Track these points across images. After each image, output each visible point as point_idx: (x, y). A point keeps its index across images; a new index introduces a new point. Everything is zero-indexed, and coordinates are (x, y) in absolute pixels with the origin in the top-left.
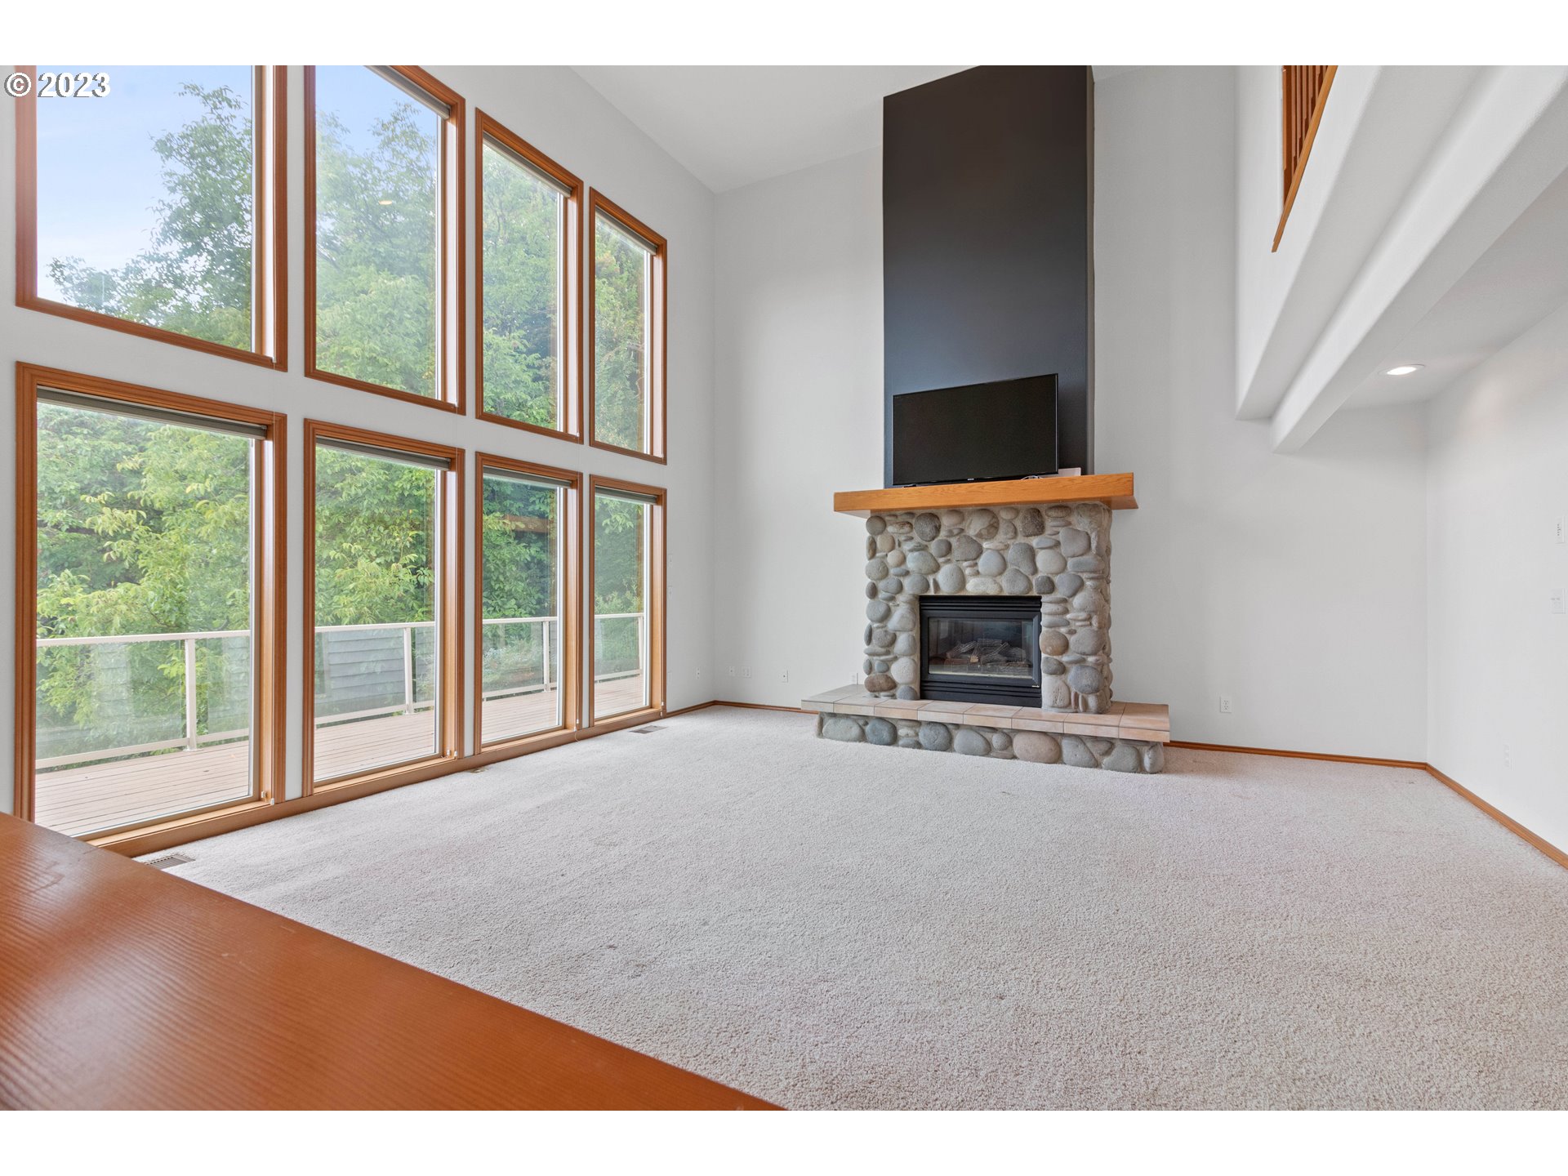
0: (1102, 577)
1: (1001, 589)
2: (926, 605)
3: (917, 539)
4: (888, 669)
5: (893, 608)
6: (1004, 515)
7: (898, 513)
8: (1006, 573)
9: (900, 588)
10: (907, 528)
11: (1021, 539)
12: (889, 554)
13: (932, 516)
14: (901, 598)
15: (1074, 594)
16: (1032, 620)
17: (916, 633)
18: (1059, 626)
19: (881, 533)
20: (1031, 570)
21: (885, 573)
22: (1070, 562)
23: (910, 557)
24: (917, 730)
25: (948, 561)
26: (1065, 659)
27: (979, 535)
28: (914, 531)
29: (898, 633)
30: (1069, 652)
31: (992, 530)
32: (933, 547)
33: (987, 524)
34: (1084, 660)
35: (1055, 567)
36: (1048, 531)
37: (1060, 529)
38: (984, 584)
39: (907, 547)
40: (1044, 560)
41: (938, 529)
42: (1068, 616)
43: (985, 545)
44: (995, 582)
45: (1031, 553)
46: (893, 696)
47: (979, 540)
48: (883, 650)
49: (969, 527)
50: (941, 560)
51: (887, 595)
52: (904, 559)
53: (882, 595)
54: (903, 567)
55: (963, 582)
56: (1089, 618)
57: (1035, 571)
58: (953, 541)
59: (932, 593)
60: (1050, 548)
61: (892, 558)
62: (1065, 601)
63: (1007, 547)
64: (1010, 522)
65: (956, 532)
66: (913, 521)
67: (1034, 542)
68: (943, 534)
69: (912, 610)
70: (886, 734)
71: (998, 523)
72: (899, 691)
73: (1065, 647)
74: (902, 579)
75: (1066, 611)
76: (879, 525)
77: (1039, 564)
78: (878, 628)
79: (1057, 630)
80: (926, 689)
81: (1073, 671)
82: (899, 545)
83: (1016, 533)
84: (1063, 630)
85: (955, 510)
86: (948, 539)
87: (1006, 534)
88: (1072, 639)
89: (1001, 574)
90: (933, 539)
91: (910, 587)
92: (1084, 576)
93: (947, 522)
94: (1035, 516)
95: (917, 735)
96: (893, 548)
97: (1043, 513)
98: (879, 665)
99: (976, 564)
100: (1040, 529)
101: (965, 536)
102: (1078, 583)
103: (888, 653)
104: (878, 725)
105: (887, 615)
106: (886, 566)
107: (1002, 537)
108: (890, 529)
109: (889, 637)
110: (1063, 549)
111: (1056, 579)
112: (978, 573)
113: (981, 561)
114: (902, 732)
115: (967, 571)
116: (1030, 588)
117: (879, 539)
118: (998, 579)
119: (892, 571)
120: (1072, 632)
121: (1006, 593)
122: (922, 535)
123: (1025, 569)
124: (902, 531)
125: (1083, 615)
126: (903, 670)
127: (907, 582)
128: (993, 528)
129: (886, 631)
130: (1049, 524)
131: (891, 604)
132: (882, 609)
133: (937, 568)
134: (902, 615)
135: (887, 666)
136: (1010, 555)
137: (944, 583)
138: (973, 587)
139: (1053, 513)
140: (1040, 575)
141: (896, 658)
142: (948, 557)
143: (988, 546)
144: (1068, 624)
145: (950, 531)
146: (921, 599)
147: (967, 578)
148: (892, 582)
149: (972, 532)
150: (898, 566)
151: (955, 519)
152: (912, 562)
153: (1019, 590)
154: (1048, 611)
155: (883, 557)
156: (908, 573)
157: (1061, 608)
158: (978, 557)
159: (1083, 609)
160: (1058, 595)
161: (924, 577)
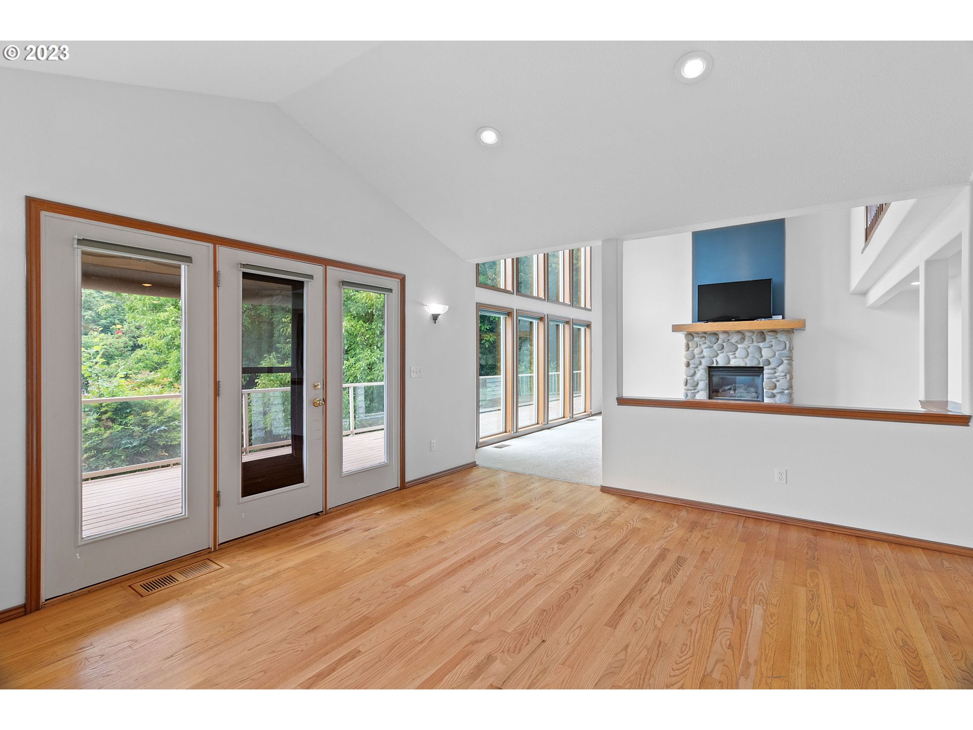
0: (790, 359)
1: (746, 364)
2: (711, 369)
3: (708, 343)
4: (695, 396)
6: (748, 334)
7: (699, 333)
8: (748, 357)
9: (701, 363)
10: (704, 339)
11: (755, 344)
12: (695, 349)
13: (715, 334)
14: (700, 367)
15: (779, 366)
16: (759, 376)
17: (707, 381)
18: (772, 379)
19: (691, 340)
20: (760, 356)
21: (693, 357)
22: (777, 353)
23: (705, 350)
25: (723, 352)
26: (775, 391)
27: (737, 342)
28: (707, 340)
29: (699, 381)
30: (777, 389)
31: (742, 340)
32: (715, 347)
33: (740, 338)
34: (783, 392)
35: (770, 355)
36: (767, 341)
37: (773, 340)
38: (739, 361)
39: (703, 346)
40: (766, 353)
41: (718, 339)
42: (776, 375)
43: (739, 346)
44: (744, 361)
45: (760, 350)
47: (736, 344)
48: (693, 388)
49: (732, 339)
50: (719, 352)
51: (695, 366)
52: (702, 352)
53: (692, 366)
54: (702, 354)
55: (729, 361)
56: (786, 375)
57: (762, 356)
58: (725, 344)
59: (715, 365)
60: (768, 347)
61: (697, 351)
62: (775, 368)
63: (749, 347)
64: (750, 337)
65: (726, 341)
66: (706, 336)
67: (761, 345)
68: (720, 341)
69: (706, 371)
71: (745, 337)
73: (775, 387)
74: (701, 360)
75: (775, 373)
76: (691, 337)
77: (763, 354)
78: (690, 379)
79: (771, 380)
81: (778, 396)
82: (700, 346)
83: (753, 341)
84: (774, 380)
85: (725, 332)
86: (722, 343)
87: (749, 341)
88: (778, 384)
89: (746, 357)
90: (716, 343)
91: (705, 363)
92: (783, 359)
93: (721, 336)
94: (762, 335)
96: (697, 347)
97: (765, 333)
98: (691, 394)
99: (735, 354)
100: (764, 340)
101: (730, 342)
102: (781, 361)
103: (695, 389)
105: (695, 374)
106: (694, 354)
107: (746, 342)
108: (696, 339)
109: (696, 383)
110: (774, 348)
111: (771, 360)
112: (736, 357)
113: (737, 353)
115: (731, 357)
116: (759, 364)
117: (690, 344)
118: (745, 360)
119: (696, 356)
120: (778, 381)
121: (748, 365)
122: (711, 342)
123: (757, 356)
124: (701, 340)
125: (783, 374)
126: (702, 396)
127: (703, 361)
128: (743, 339)
129: (694, 381)
130: (768, 338)
131: (696, 370)
132: (692, 372)
133: (718, 355)
134: (701, 374)
135: (694, 394)
136: (750, 350)
137: (721, 361)
138: (733, 363)
139: (769, 333)
140: (763, 358)
141: (698, 392)
142: (722, 351)
143: (740, 346)
144: (776, 377)
145: (723, 340)
146: (709, 367)
147: (731, 359)
148: (696, 361)
149: (733, 341)
150: (699, 354)
151: (725, 335)
152: (706, 353)
153: (754, 364)
154: (767, 372)
155: (692, 351)
156: (704, 357)
157: (773, 371)
158: (736, 351)
159: (783, 372)
160: (772, 366)
161: (711, 358)
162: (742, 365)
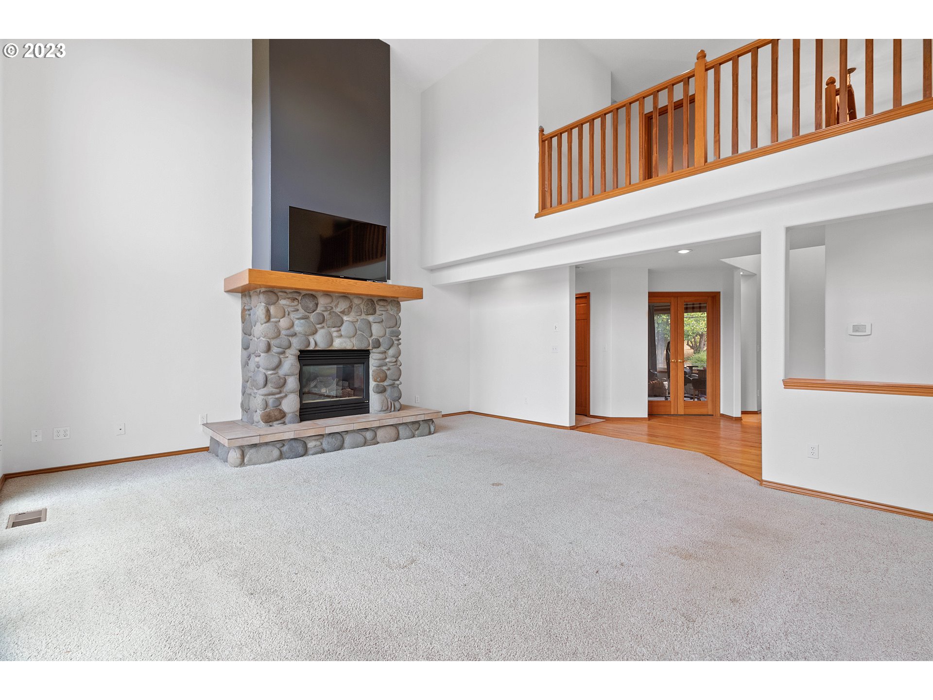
1: (353, 346)
2: (305, 356)
3: (302, 311)
4: (280, 404)
5: (282, 359)
6: (356, 301)
7: (288, 291)
8: (356, 337)
9: (289, 345)
10: (296, 303)
11: (364, 316)
12: (281, 320)
13: (312, 296)
14: (288, 352)
15: (389, 348)
16: (364, 363)
17: (298, 376)
18: (380, 366)
19: (274, 304)
20: (369, 334)
21: (278, 335)
22: (387, 330)
23: (297, 322)
24: (321, 440)
25: (323, 327)
26: (385, 383)
27: (343, 312)
28: (300, 305)
29: (287, 377)
30: (388, 380)
32: (313, 317)
33: (346, 306)
34: (394, 384)
35: (382, 334)
36: (378, 312)
37: (383, 313)
38: (345, 342)
39: (293, 316)
40: (376, 329)
41: (317, 305)
42: (387, 360)
43: (345, 318)
44: (350, 341)
45: (369, 324)
46: (284, 423)
47: (342, 315)
48: (278, 390)
49: (336, 306)
50: (318, 326)
51: (280, 350)
52: (292, 325)
53: (275, 350)
54: (292, 330)
55: (331, 341)
56: (396, 361)
57: (371, 335)
58: (326, 314)
59: (311, 348)
60: (379, 322)
61: (284, 323)
62: (385, 352)
63: (357, 320)
64: (359, 305)
65: (329, 308)
66: (300, 298)
67: (371, 318)
68: (320, 309)
69: (297, 359)
70: (301, 450)
71: (353, 305)
72: (287, 419)
73: (387, 377)
74: (290, 338)
75: (386, 358)
76: (274, 298)
77: (374, 331)
78: (271, 374)
79: (380, 368)
80: (306, 413)
81: (389, 390)
82: (289, 315)
83: (361, 312)
84: (384, 368)
85: (327, 294)
86: (323, 313)
87: (357, 312)
88: (388, 372)
89: (354, 336)
90: (313, 312)
91: (297, 344)
92: (394, 338)
93: (322, 301)
94: (372, 303)
95: (322, 444)
96: (284, 316)
97: (375, 303)
98: (274, 402)
99: (340, 330)
100: (374, 311)
101: (334, 312)
102: (392, 342)
103: (280, 392)
104: (294, 444)
105: (279, 365)
106: (278, 329)
107: (353, 314)
108: (282, 302)
109: (281, 381)
110: (384, 324)
111: (381, 340)
112: (341, 335)
113: (343, 328)
114: (311, 444)
115: (335, 334)
116: (367, 345)
117: (272, 309)
118: (351, 339)
119: (283, 332)
120: (389, 369)
121: (355, 348)
122: (306, 309)
123: (366, 334)
124: (293, 304)
125: (394, 359)
126: (291, 404)
127: (294, 341)
128: (350, 309)
129: (279, 376)
130: (378, 309)
131: (281, 356)
132: (276, 361)
133: (316, 331)
134: (290, 364)
135: (279, 401)
136: (358, 325)
137: (319, 341)
138: (338, 344)
139: (381, 303)
140: (373, 337)
141: (286, 396)
142: (323, 325)
143: (348, 319)
144: (386, 365)
145: (326, 307)
146: (301, 351)
147: (335, 339)
148: (283, 340)
149: (338, 310)
150: (289, 329)
151: (328, 300)
152: (299, 326)
153: (363, 346)
154: (374, 357)
155: (276, 322)
156: (296, 334)
157: (381, 356)
158: (341, 325)
159: (393, 357)
160: (381, 349)
161: (307, 335)
162: (349, 347)
